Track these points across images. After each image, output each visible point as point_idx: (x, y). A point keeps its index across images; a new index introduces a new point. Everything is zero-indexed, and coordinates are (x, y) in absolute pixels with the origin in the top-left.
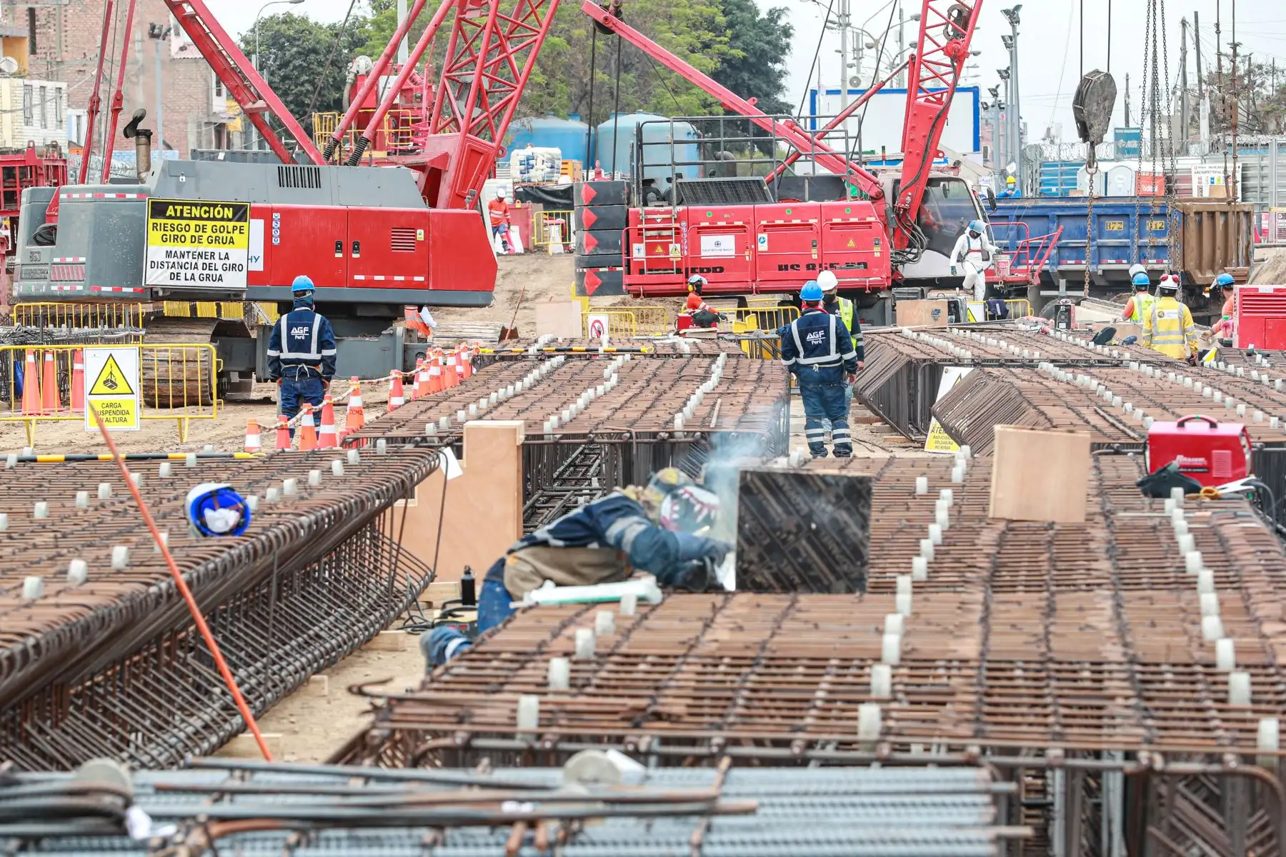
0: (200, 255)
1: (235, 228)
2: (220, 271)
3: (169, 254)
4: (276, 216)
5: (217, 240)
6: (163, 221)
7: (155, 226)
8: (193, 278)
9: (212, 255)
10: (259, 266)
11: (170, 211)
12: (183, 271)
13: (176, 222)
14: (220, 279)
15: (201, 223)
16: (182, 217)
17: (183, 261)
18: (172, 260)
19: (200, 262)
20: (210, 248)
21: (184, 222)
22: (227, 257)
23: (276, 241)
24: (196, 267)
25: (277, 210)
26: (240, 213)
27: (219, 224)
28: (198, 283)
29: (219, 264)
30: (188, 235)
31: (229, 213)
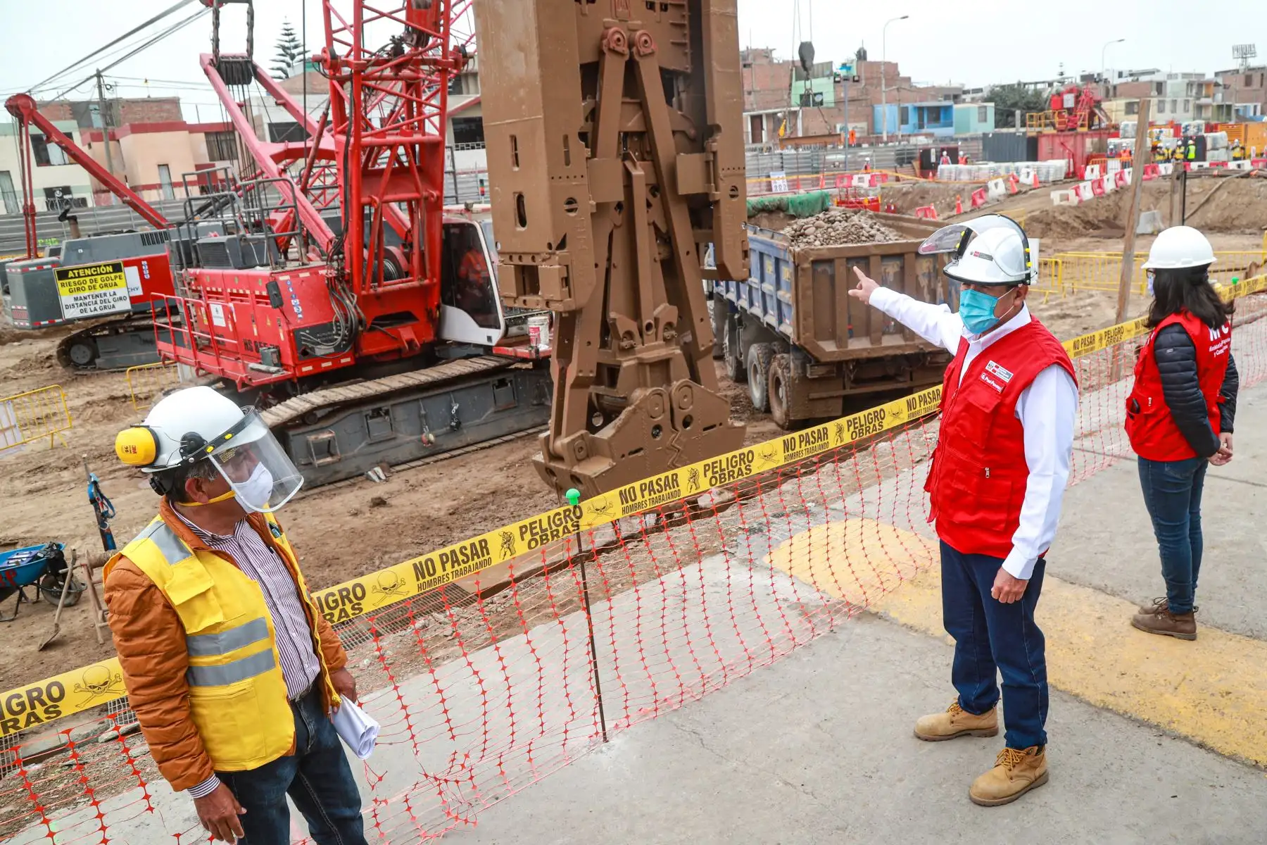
0: (97, 296)
1: (116, 277)
2: (112, 303)
3: (76, 299)
4: (144, 263)
5: (106, 285)
6: (67, 281)
7: (63, 285)
8: (95, 309)
9: (105, 295)
10: (140, 292)
11: (71, 274)
12: (88, 307)
13: (77, 280)
14: (114, 307)
15: (93, 278)
16: (79, 277)
17: (87, 301)
18: (79, 302)
19: (98, 299)
20: (103, 291)
21: (81, 279)
22: (115, 294)
23: (147, 276)
24: (96, 303)
25: (144, 260)
26: (117, 268)
27: (104, 276)
28: (99, 312)
29: (111, 299)
30: (86, 286)
31: (110, 269)
